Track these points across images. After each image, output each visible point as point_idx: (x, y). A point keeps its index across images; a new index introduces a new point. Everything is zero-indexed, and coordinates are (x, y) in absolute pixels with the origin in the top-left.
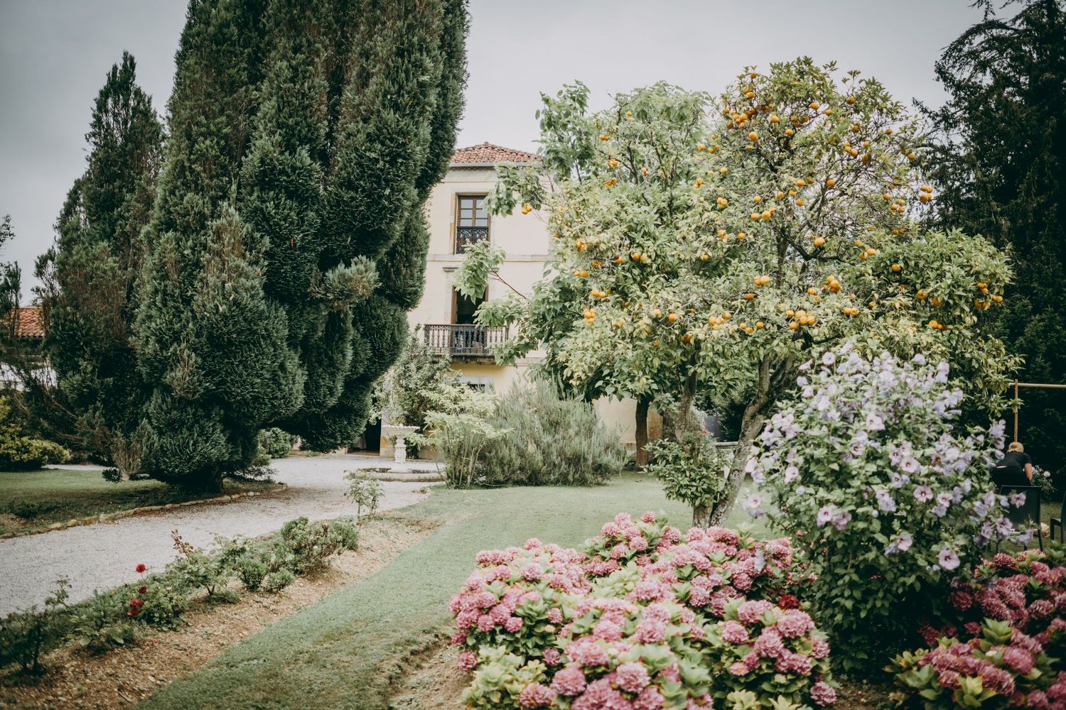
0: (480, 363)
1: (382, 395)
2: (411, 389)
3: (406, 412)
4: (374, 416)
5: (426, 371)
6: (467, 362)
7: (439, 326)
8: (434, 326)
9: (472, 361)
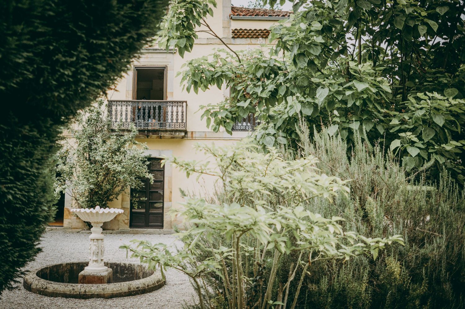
1: (66, 168)
2: (95, 162)
3: (92, 186)
4: (58, 190)
5: (112, 143)
6: (148, 136)
7: (122, 101)
8: (117, 101)
9: (154, 134)
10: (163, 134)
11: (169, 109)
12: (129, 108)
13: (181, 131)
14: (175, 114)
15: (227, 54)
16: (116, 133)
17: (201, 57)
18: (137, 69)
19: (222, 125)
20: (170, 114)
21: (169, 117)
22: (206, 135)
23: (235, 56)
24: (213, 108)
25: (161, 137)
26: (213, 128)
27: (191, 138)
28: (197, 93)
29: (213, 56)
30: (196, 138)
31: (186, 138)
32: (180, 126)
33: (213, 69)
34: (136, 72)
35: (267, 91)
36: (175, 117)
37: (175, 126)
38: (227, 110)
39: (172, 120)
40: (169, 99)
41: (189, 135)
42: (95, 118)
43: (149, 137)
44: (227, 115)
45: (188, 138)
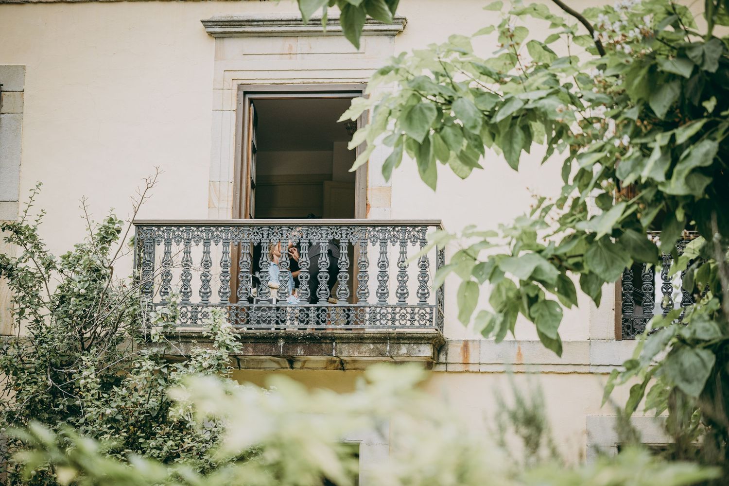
0: (342, 365)
6: (291, 361)
7: (188, 225)
8: (169, 225)
9: (311, 353)
10: (346, 352)
11: (373, 252)
12: (217, 252)
13: (418, 340)
14: (393, 271)
15: (554, 25)
16: (155, 350)
17: (442, 39)
18: (251, 101)
19: (524, 312)
20: (373, 271)
21: (373, 285)
22: (519, 354)
23: (582, 30)
24: (485, 243)
25: (342, 363)
26: (483, 325)
27: (461, 368)
28: (434, 187)
29: (496, 34)
30: (483, 368)
31: (442, 368)
32: (412, 320)
33: (495, 88)
34: (250, 111)
35: (683, 169)
36: (393, 285)
37: (393, 320)
38: (540, 252)
39: (383, 294)
40: (374, 215)
41: (454, 353)
42: (83, 291)
43: (298, 365)
44: (537, 270)
45: (450, 368)
